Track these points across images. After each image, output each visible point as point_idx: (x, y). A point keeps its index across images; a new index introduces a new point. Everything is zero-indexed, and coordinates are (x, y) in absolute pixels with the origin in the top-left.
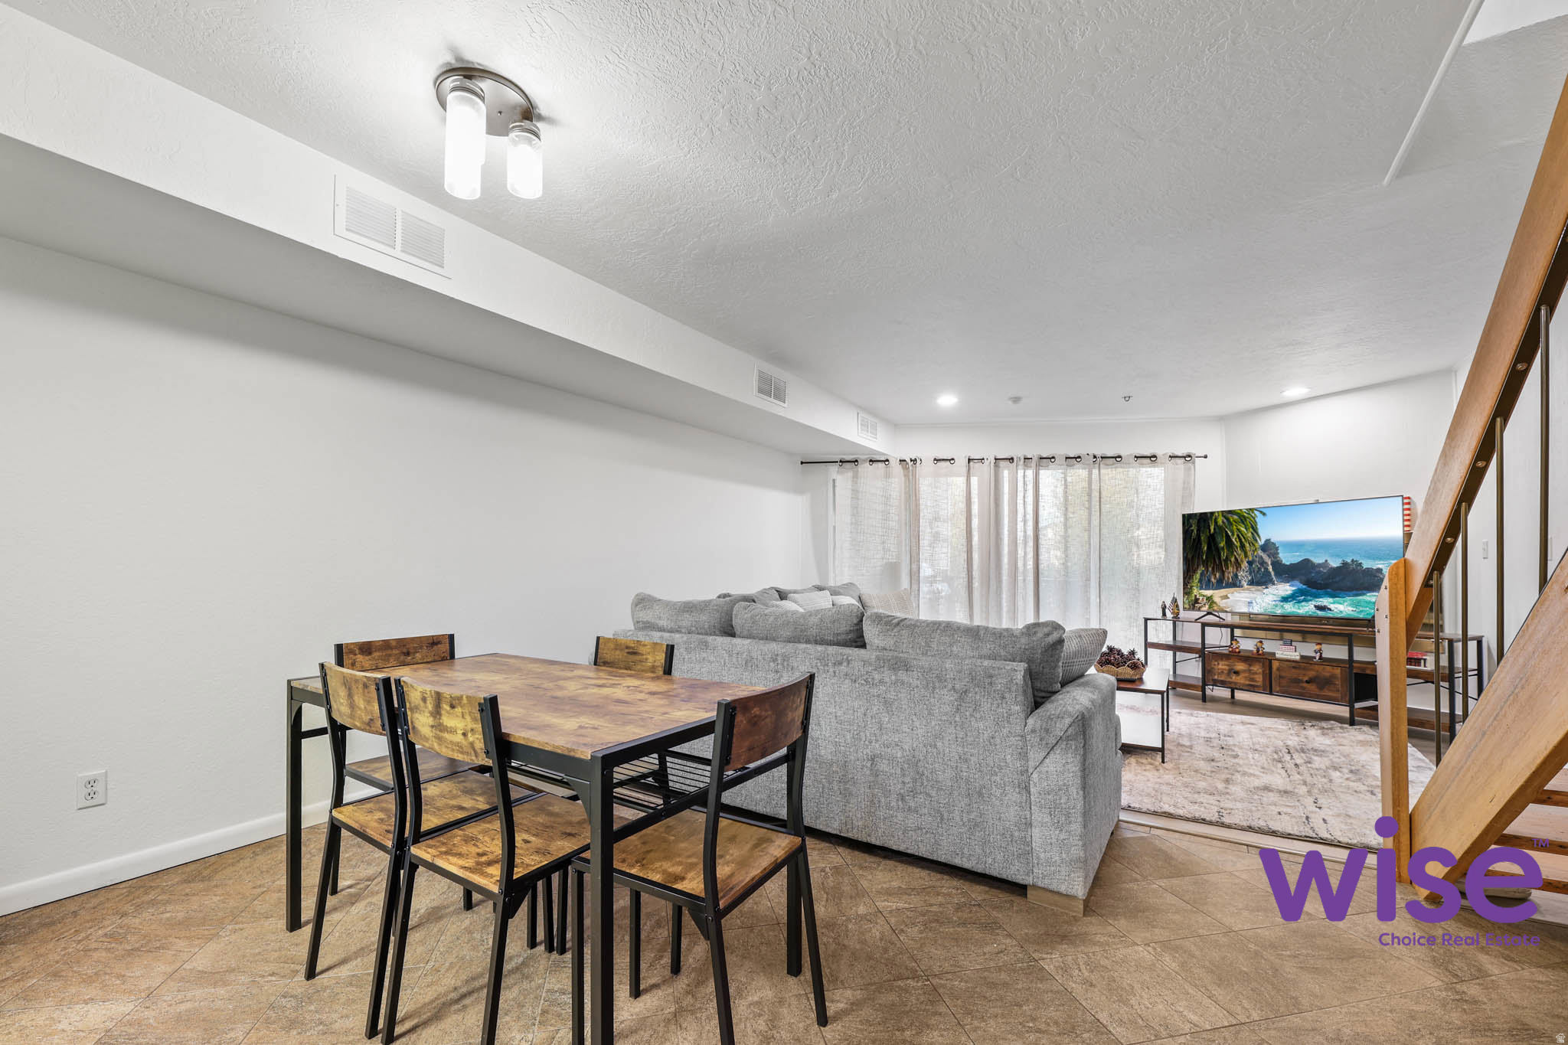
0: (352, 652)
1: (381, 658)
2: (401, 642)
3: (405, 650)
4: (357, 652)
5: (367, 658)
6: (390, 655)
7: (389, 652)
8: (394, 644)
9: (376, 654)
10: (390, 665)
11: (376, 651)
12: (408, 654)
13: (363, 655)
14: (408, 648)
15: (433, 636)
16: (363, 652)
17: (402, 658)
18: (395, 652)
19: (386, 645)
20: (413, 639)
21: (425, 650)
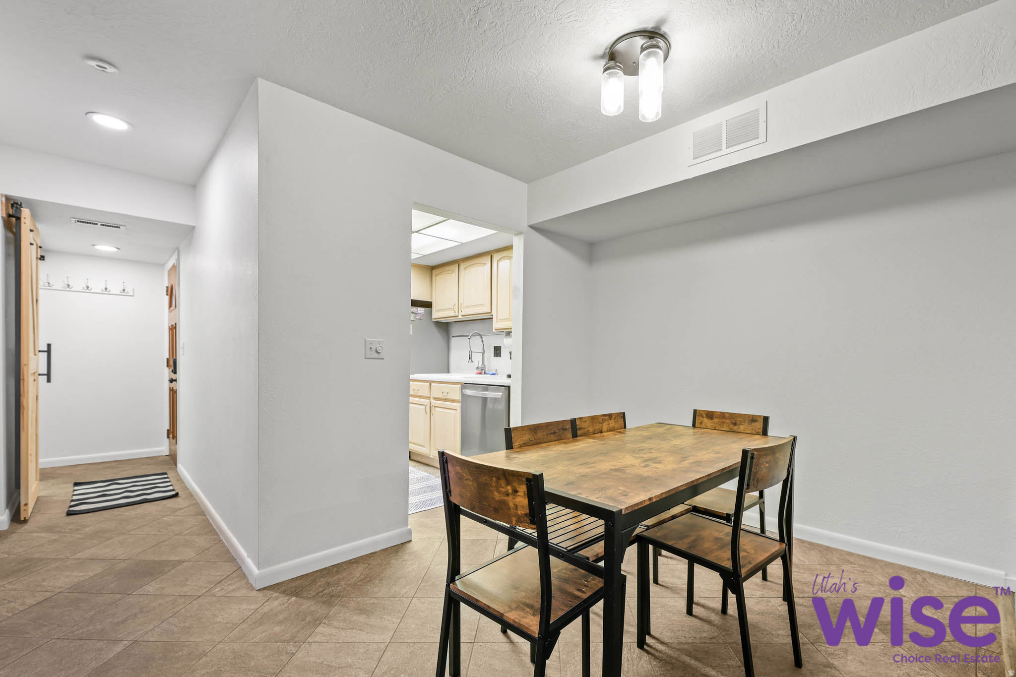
0: (701, 415)
1: (718, 423)
2: (732, 416)
3: (734, 421)
4: (704, 416)
5: (710, 421)
6: (724, 423)
7: (724, 420)
8: (727, 415)
9: (716, 420)
10: (723, 429)
11: (716, 418)
12: (735, 424)
13: (707, 418)
14: (736, 421)
15: (753, 415)
16: (708, 417)
17: (732, 426)
18: (728, 421)
19: (722, 415)
20: (740, 415)
21: (746, 424)
